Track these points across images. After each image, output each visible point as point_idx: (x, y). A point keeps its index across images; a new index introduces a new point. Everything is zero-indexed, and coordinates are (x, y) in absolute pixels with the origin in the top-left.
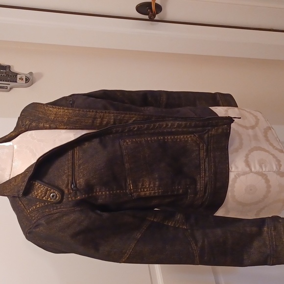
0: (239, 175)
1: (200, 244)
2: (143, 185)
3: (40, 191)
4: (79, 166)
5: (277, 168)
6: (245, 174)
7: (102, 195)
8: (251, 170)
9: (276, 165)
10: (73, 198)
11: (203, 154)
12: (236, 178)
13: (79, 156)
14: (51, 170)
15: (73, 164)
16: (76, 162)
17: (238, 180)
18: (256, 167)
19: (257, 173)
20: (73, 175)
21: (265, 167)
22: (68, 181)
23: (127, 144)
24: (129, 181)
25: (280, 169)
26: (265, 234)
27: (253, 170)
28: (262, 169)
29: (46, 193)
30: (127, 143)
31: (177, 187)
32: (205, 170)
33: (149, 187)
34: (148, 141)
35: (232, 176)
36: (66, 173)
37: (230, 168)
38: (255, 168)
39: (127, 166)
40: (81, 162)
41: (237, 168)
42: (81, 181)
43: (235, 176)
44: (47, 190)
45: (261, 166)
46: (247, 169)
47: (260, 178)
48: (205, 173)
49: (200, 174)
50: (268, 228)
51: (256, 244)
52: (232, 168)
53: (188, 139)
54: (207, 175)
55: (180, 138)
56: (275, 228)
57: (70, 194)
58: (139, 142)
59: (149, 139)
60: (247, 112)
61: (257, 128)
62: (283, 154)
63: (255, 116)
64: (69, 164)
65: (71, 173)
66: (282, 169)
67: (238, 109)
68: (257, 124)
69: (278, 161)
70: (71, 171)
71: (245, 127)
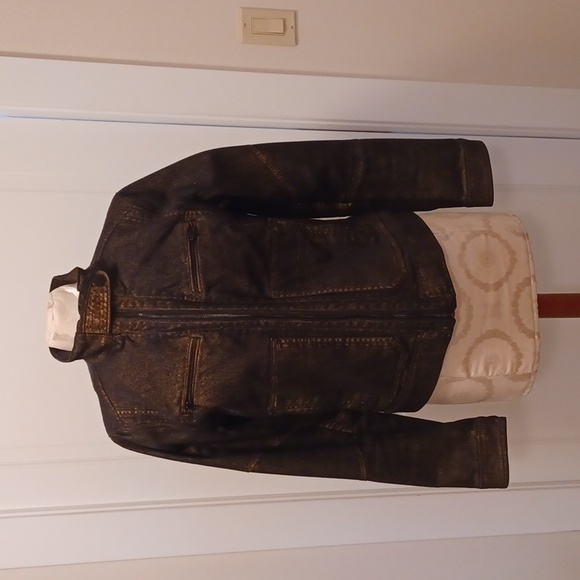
4: (200, 377)
5: (512, 370)
6: (457, 380)
8: (469, 374)
9: (513, 364)
10: (187, 421)
13: (201, 357)
15: (192, 367)
16: (197, 369)
19: (478, 379)
20: (189, 387)
21: (494, 369)
22: (181, 395)
23: (282, 347)
24: (275, 398)
25: (517, 371)
27: (472, 374)
28: (488, 373)
30: (282, 344)
31: (344, 402)
33: (303, 404)
34: (317, 344)
36: (178, 382)
38: (477, 370)
40: (204, 369)
42: (201, 400)
45: (486, 370)
46: (464, 374)
47: (480, 384)
53: (383, 343)
55: (370, 343)
57: (182, 414)
58: (301, 345)
59: (319, 340)
60: (502, 241)
61: (505, 285)
62: (532, 340)
63: (512, 253)
64: (184, 367)
65: (186, 384)
66: (521, 370)
67: (486, 234)
68: (509, 273)
69: (519, 356)
70: (186, 378)
71: (485, 287)
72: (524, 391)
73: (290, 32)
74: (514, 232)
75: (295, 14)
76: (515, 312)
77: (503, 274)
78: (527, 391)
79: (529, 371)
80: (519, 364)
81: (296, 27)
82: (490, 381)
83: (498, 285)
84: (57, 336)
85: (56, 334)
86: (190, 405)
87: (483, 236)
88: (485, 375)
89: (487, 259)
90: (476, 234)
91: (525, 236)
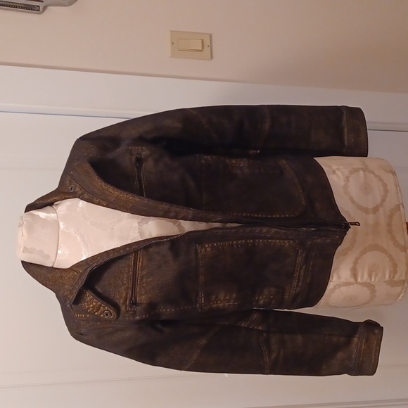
0: (339, 286)
1: (274, 356)
2: (217, 298)
3: (91, 305)
4: (142, 278)
5: (390, 277)
6: (347, 284)
7: (167, 311)
8: (356, 280)
9: (390, 272)
10: (131, 318)
11: (299, 260)
12: (335, 288)
13: (142, 263)
14: (106, 275)
16: (139, 273)
17: (337, 291)
18: (363, 277)
19: (364, 284)
20: (133, 288)
21: (376, 276)
22: (127, 296)
23: (206, 250)
24: (202, 295)
25: (394, 277)
26: (353, 346)
27: (359, 280)
28: (371, 280)
29: (98, 309)
30: (206, 248)
31: (257, 298)
32: (298, 280)
33: (224, 300)
34: (232, 245)
35: (330, 286)
36: (124, 285)
37: (331, 278)
39: (202, 278)
40: (144, 273)
41: (339, 278)
42: (143, 299)
43: (335, 286)
44: (100, 306)
45: (370, 276)
46: (352, 280)
47: (365, 288)
48: (298, 283)
49: (291, 284)
50: (359, 339)
51: (340, 355)
52: (333, 278)
53: (285, 244)
54: (300, 285)
55: (275, 242)
56: (367, 340)
57: (127, 311)
59: (235, 242)
60: (376, 176)
61: (381, 209)
62: (404, 253)
63: (385, 185)
64: (129, 272)
65: (130, 286)
66: (397, 278)
67: (364, 171)
68: (383, 201)
69: (395, 266)
70: (131, 282)
71: (366, 210)
72: (399, 295)
73: (207, 50)
74: (385, 170)
75: (211, 36)
76: (390, 231)
77: (379, 201)
78: (402, 295)
79: (404, 278)
80: (395, 272)
81: (211, 46)
82: (373, 286)
83: (376, 209)
84: (25, 250)
85: (25, 247)
86: (134, 304)
87: (361, 172)
88: (369, 281)
89: (366, 189)
90: (356, 170)
91: (394, 173)
